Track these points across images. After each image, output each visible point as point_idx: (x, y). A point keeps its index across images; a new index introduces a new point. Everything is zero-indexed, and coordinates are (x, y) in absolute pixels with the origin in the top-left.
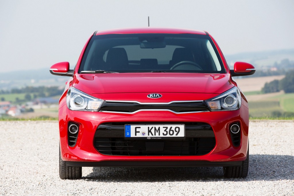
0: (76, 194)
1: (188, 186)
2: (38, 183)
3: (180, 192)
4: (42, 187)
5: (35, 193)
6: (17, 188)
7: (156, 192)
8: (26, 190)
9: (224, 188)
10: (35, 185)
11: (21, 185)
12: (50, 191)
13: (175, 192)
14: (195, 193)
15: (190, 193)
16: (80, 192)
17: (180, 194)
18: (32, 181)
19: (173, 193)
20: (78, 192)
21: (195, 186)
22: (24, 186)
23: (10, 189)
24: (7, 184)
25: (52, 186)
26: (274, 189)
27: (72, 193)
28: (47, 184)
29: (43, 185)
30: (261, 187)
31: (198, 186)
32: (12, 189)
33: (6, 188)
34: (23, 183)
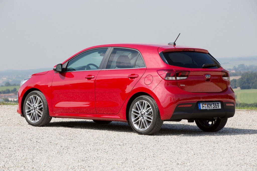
0: (84, 160)
1: (167, 157)
2: (57, 151)
3: (161, 161)
4: (60, 155)
5: (55, 159)
6: (41, 155)
7: (144, 160)
8: (48, 157)
9: (194, 159)
10: (54, 153)
11: (45, 152)
12: (65, 158)
13: (157, 161)
14: (172, 162)
15: (168, 162)
16: (88, 159)
17: (161, 162)
18: (53, 150)
19: (156, 162)
20: (86, 159)
21: (172, 157)
22: (47, 154)
23: (36, 155)
24: (35, 152)
25: (67, 154)
26: (230, 160)
27: (82, 160)
28: (63, 152)
29: (61, 153)
30: (221, 158)
31: (174, 156)
32: (38, 156)
33: (34, 155)
34: (46, 151)
